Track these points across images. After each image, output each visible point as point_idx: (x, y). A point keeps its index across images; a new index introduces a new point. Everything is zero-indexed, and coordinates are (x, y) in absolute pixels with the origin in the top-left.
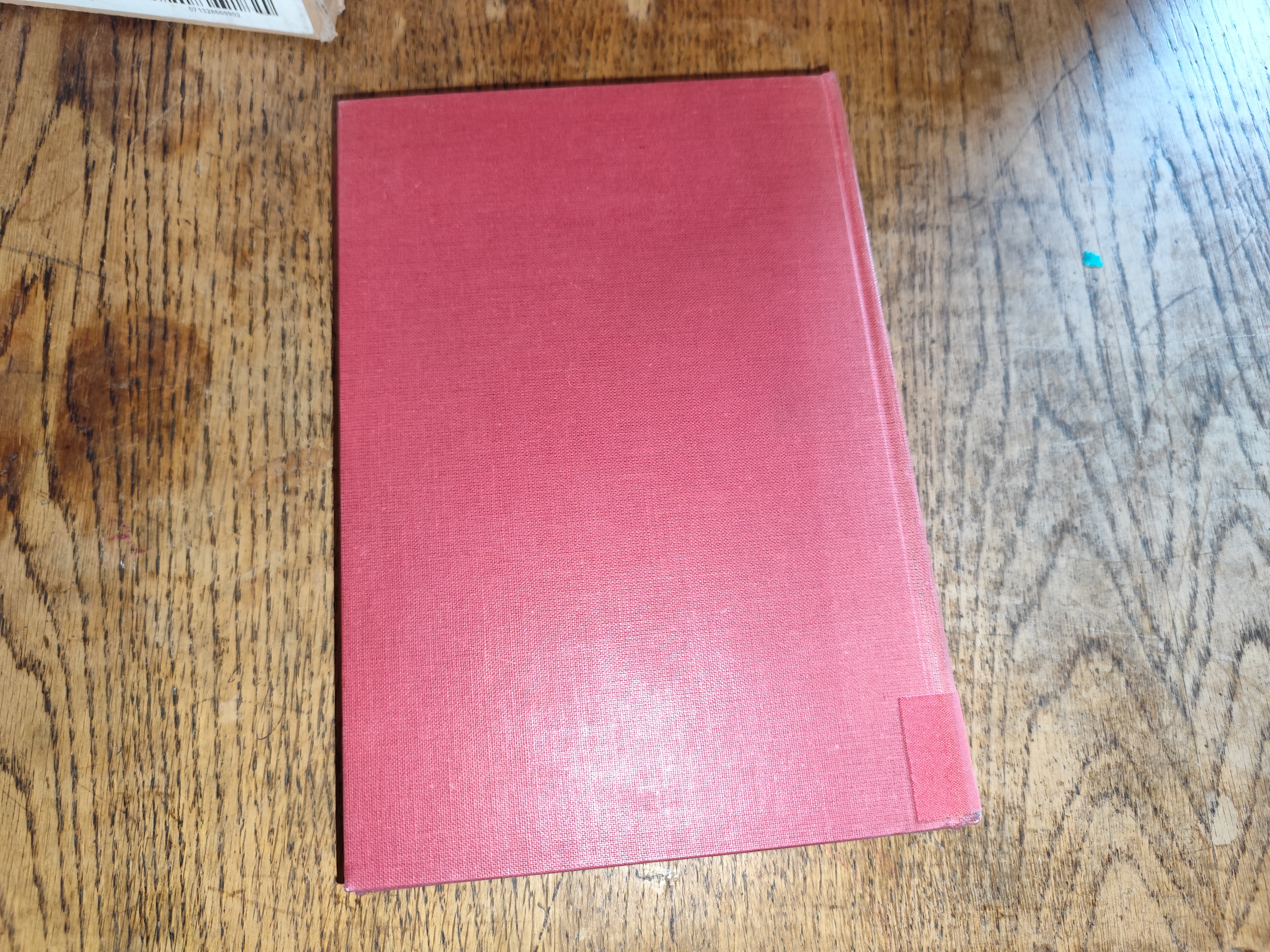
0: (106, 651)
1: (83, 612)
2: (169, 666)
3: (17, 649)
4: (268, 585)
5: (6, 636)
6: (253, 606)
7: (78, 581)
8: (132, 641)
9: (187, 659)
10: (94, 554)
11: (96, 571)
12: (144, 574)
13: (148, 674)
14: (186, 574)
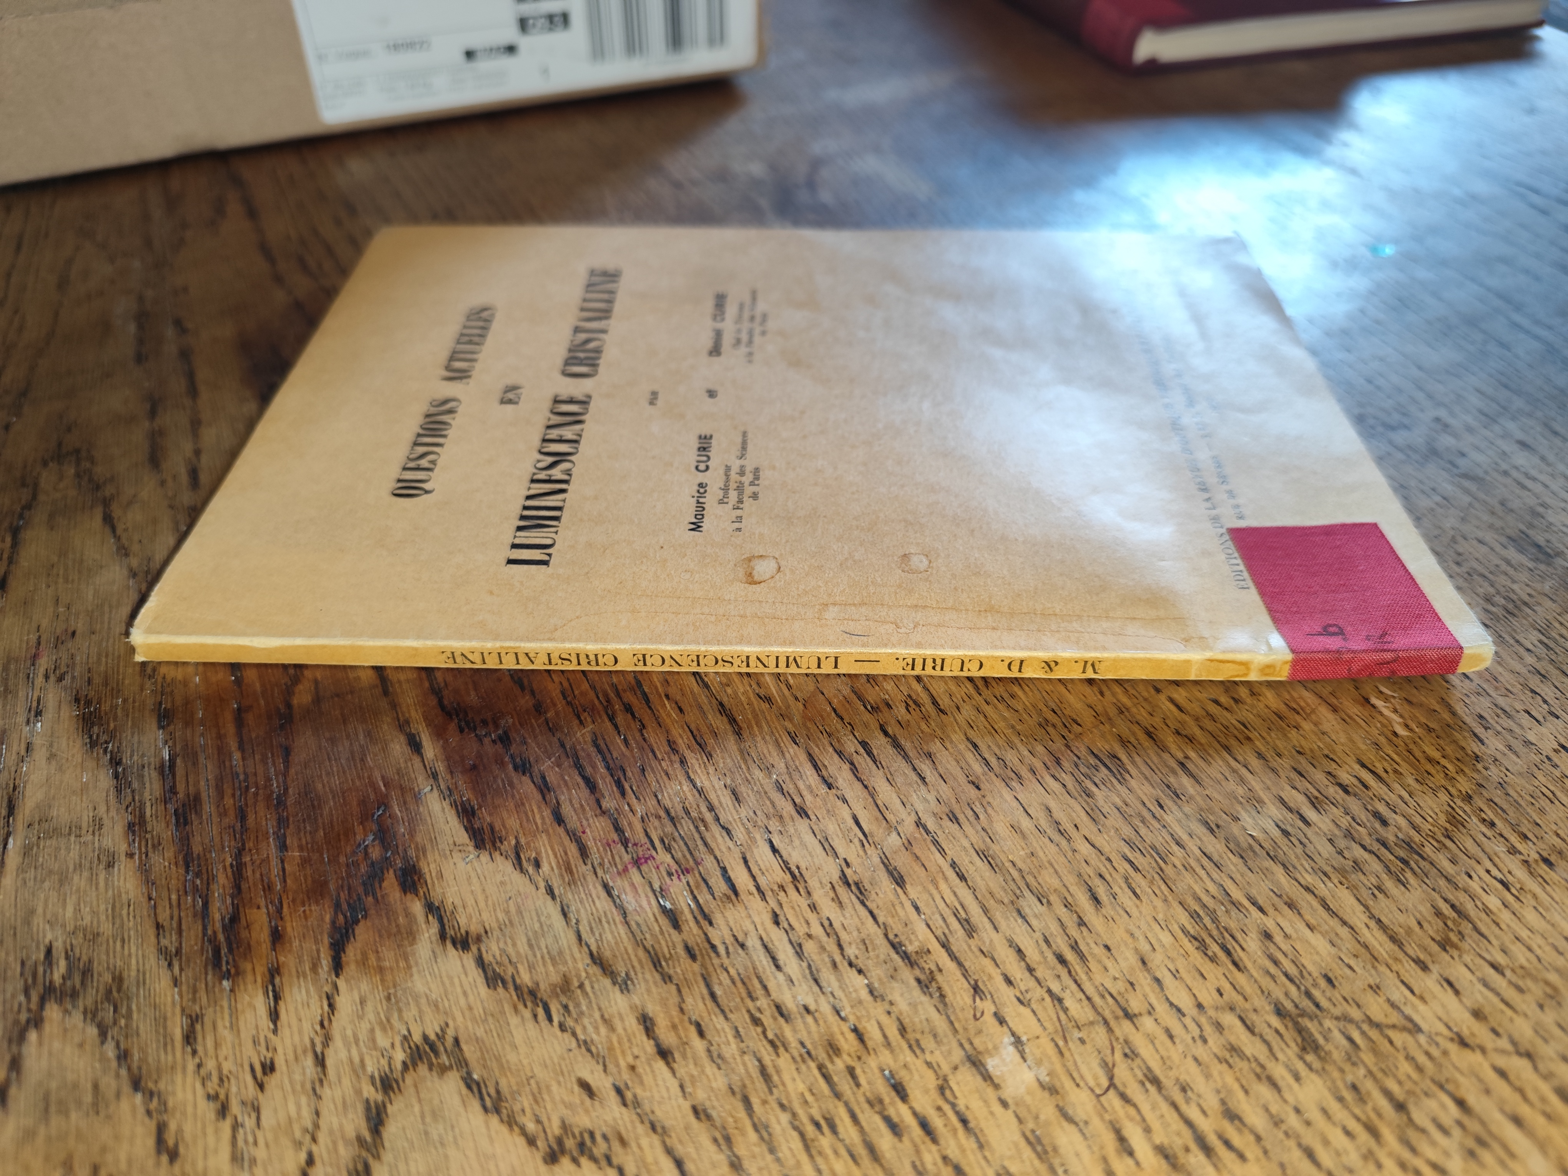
0: (716, 1058)
1: (633, 1007)
2: (851, 1036)
3: (531, 1126)
4: (936, 843)
5: (498, 1111)
6: (935, 883)
7: (597, 959)
8: (756, 1022)
9: (878, 1010)
10: (603, 903)
11: (622, 930)
12: (713, 904)
13: (821, 1067)
14: (788, 877)
